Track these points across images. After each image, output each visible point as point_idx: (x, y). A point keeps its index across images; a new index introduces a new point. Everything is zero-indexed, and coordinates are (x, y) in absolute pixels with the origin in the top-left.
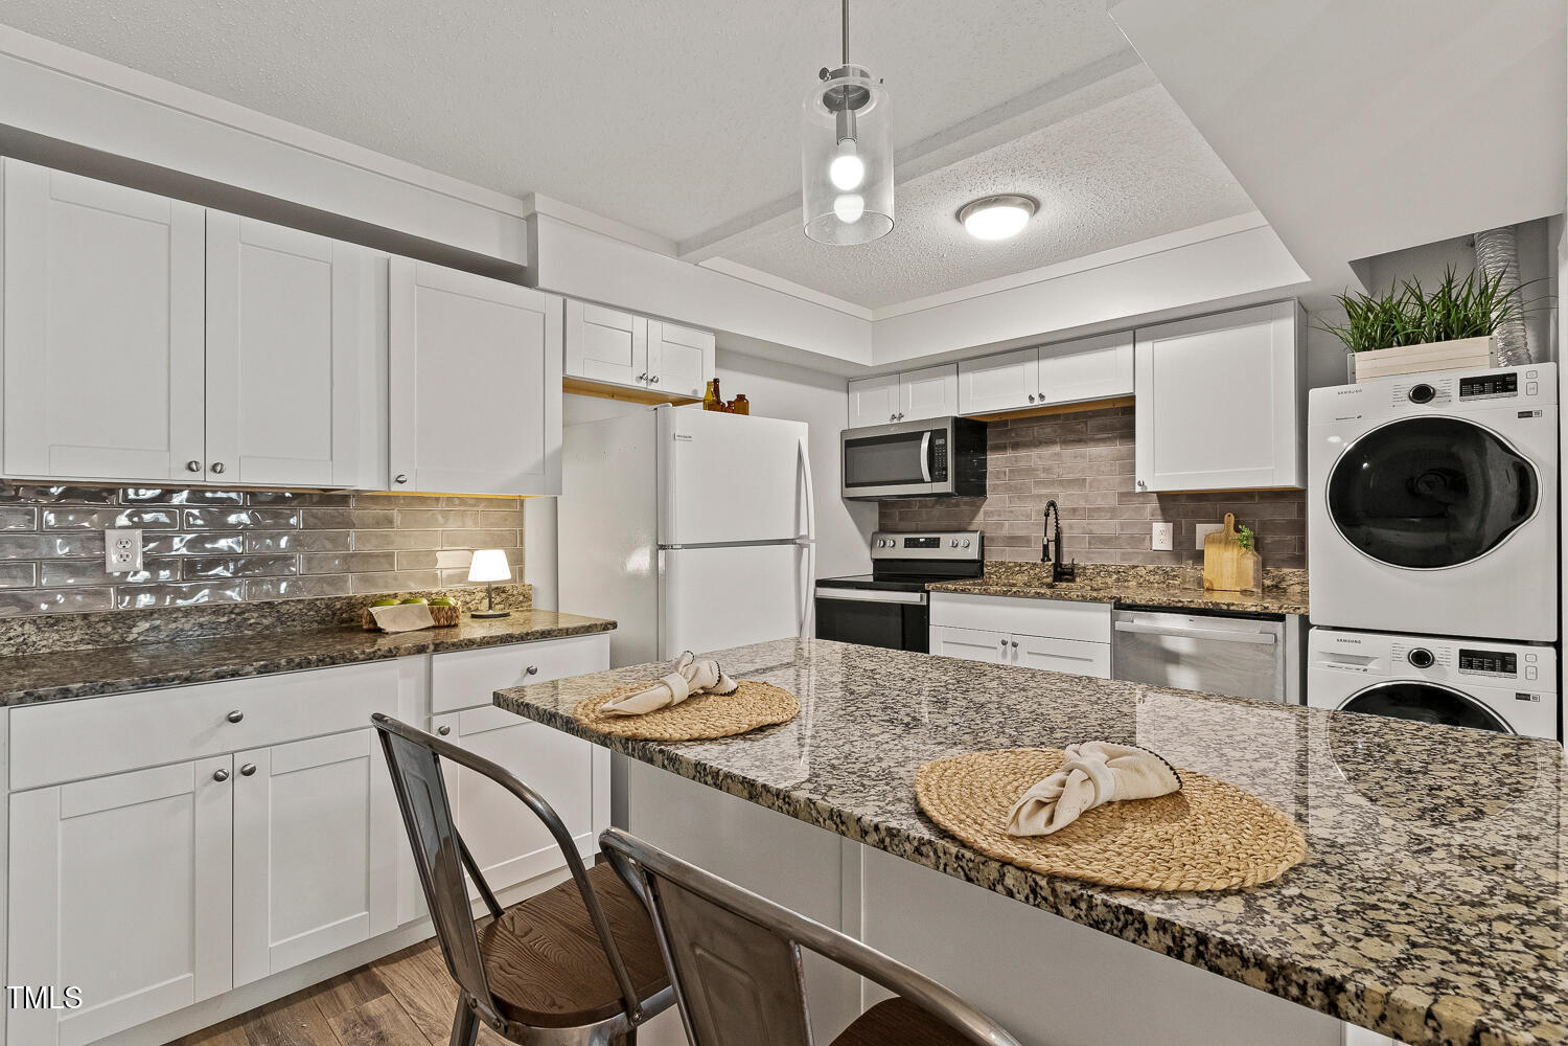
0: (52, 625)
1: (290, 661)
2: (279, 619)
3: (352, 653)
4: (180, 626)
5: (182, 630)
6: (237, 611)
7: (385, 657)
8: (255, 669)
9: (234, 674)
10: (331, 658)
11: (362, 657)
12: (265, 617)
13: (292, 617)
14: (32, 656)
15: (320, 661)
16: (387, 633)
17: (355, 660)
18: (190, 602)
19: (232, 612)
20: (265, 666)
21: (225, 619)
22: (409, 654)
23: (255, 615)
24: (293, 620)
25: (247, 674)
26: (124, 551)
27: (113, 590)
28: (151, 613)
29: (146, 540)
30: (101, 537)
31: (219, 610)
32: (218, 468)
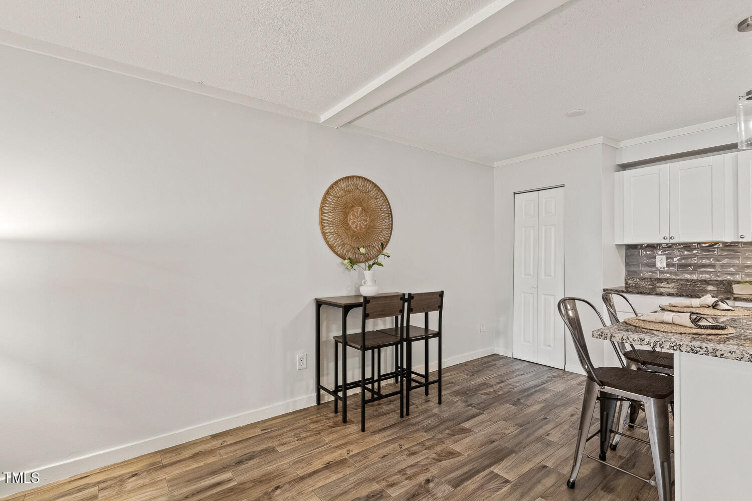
0: (643, 280)
4: (676, 284)
12: (703, 284)
14: (639, 287)
16: (736, 294)
18: (679, 278)
19: (692, 282)
21: (689, 283)
23: (700, 284)
26: (661, 262)
27: (658, 272)
28: (667, 279)
29: (667, 259)
30: (655, 258)
31: (687, 280)
32: (672, 238)
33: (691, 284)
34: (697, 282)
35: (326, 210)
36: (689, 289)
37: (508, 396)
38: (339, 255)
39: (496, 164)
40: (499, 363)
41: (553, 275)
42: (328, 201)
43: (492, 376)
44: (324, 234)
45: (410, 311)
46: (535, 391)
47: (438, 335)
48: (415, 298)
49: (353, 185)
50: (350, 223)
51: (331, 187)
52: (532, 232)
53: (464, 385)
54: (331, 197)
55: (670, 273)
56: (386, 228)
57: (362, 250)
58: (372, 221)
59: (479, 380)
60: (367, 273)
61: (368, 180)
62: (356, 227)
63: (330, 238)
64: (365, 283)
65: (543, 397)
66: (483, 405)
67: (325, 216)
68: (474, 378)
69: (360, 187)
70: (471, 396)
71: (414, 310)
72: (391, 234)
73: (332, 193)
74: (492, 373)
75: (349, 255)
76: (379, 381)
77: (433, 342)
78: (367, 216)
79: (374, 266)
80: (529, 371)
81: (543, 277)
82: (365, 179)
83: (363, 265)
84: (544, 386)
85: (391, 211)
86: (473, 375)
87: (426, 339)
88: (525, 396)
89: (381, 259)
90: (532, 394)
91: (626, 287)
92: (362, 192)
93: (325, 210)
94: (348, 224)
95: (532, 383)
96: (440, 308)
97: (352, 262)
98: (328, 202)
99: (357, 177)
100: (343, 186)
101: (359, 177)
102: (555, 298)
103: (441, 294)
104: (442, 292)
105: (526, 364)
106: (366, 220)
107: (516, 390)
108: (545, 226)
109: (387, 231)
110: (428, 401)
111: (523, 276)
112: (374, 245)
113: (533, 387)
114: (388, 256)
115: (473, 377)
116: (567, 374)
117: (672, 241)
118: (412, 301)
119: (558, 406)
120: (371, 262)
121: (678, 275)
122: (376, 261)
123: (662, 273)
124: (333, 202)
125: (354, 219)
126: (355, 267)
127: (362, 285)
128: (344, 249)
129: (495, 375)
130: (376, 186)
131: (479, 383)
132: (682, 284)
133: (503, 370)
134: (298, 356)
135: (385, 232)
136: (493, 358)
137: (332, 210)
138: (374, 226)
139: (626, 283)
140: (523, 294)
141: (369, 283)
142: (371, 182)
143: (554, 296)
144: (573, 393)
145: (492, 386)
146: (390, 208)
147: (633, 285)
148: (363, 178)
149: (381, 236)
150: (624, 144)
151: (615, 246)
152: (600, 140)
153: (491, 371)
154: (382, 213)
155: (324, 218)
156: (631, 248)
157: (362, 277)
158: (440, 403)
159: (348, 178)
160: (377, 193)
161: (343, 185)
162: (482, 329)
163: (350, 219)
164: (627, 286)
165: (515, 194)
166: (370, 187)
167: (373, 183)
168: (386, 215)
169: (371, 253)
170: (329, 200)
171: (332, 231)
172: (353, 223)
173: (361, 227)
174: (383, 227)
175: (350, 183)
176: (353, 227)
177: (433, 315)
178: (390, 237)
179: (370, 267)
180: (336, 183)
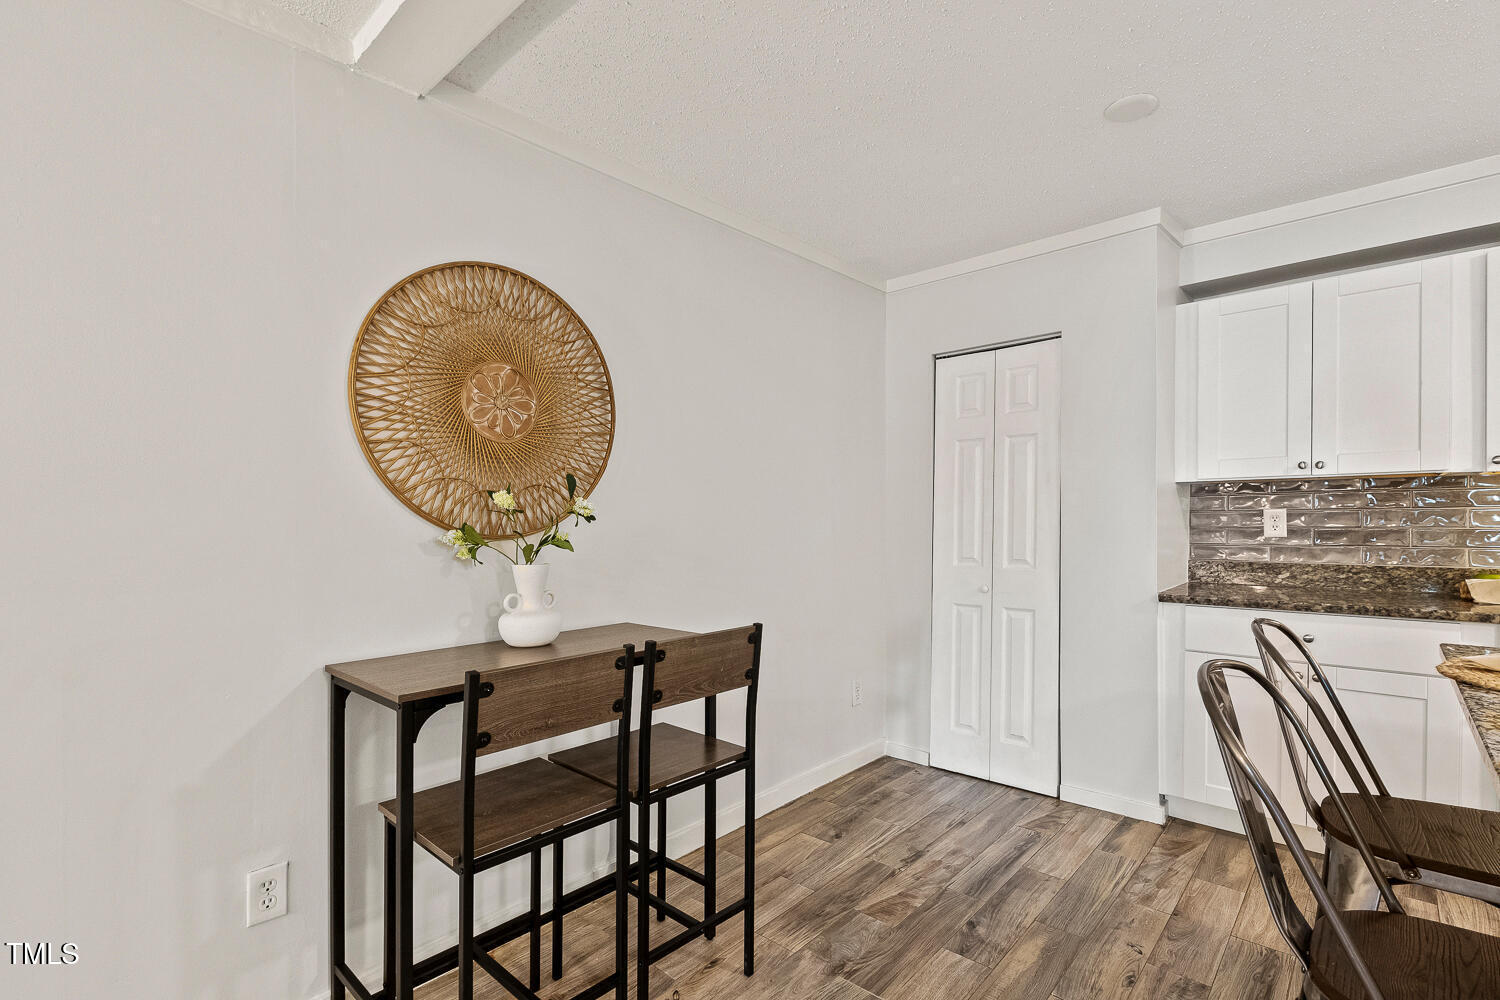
0: (1233, 567)
1: (1350, 608)
2: (1390, 581)
3: (1407, 610)
4: (1311, 577)
5: (1312, 580)
6: (1354, 570)
7: (1443, 619)
8: (1323, 608)
9: (1308, 609)
10: (1387, 610)
11: (1417, 614)
12: (1378, 578)
13: (1402, 580)
14: (1222, 584)
15: (1377, 611)
16: (1477, 604)
17: (1410, 616)
18: (1319, 562)
19: (1349, 572)
20: (1331, 607)
21: (1344, 576)
22: (1470, 621)
23: (1369, 576)
24: (1404, 584)
25: (1317, 611)
26: (1275, 523)
27: (1268, 548)
28: (1291, 566)
29: (1290, 517)
30: (1261, 514)
31: (1339, 569)
32: (1320, 465)
33: (1347, 578)
34: (1364, 572)
35: (379, 365)
36: (1342, 589)
37: (941, 915)
38: (427, 517)
39: (891, 285)
40: (898, 786)
41: (1029, 559)
42: (384, 334)
43: (889, 836)
44: (367, 445)
45: (652, 699)
46: (1009, 883)
47: (746, 760)
48: (668, 655)
49: (480, 295)
50: (469, 412)
51: (399, 290)
52: (978, 451)
53: (816, 880)
54: (396, 323)
55: (1297, 550)
56: (595, 434)
57: (503, 499)
58: (545, 410)
59: (856, 854)
60: (523, 572)
61: (533, 282)
62: (492, 427)
63: (393, 461)
64: (513, 604)
65: (1031, 906)
66: (877, 962)
67: (371, 386)
68: (842, 850)
69: (506, 301)
70: (839, 924)
71: (666, 695)
72: (609, 451)
73: (402, 309)
74: (887, 824)
75: (466, 515)
76: (556, 916)
77: (730, 786)
78: (529, 393)
79: (543, 548)
80: (974, 808)
81: (1005, 564)
82: (525, 278)
83: (510, 546)
84: (1024, 860)
85: (609, 383)
86: (838, 836)
87: (709, 780)
88: (984, 909)
89: (567, 528)
90: (1002, 898)
91: (1192, 587)
92: (511, 316)
93: (374, 364)
94: (460, 414)
95: (993, 854)
96: (752, 677)
97: (474, 540)
98: (383, 340)
99: (494, 268)
100: (443, 291)
101: (504, 270)
102: (1034, 615)
103: (755, 635)
104: (758, 627)
105: (964, 784)
106: (525, 407)
107: (958, 884)
108: (1010, 437)
109: (597, 442)
110: (714, 963)
111: (955, 563)
112: (554, 484)
113: (998, 867)
114: (590, 518)
115: (839, 843)
116: (1068, 813)
117: (1318, 473)
118: (658, 665)
119: (1082, 941)
120: (534, 540)
121: (1314, 556)
122: (552, 533)
123: (1278, 550)
124: (404, 340)
125: (482, 399)
126: (483, 552)
127: (503, 611)
128: (446, 498)
129: (894, 831)
130: (560, 303)
131: (856, 867)
132: (1326, 579)
133: (915, 812)
134: (248, 876)
135: (592, 448)
136: (882, 770)
137: (403, 367)
138: (553, 426)
139: (1192, 576)
140: (955, 607)
141: (528, 603)
142: (542, 288)
143: (1034, 611)
144: (1105, 882)
145: (893, 874)
146: (607, 373)
147: (1209, 580)
148: (515, 274)
149: (576, 456)
150: (1198, 234)
151: (1175, 485)
152: (1154, 216)
153: (881, 816)
154: (582, 388)
155: (367, 392)
156: (1204, 490)
157: (508, 584)
158: (749, 970)
159: (462, 266)
160: (564, 327)
161: (444, 287)
162: (855, 698)
163: (470, 401)
164: (1195, 584)
165: (936, 358)
166: (542, 304)
167: (551, 294)
168: (596, 395)
169: (545, 507)
170: (390, 331)
171: (401, 435)
172: (481, 412)
173: (507, 427)
174: (586, 430)
175: (469, 285)
176: (480, 425)
177: (731, 702)
178: (606, 460)
179: (530, 554)
180: (416, 279)
